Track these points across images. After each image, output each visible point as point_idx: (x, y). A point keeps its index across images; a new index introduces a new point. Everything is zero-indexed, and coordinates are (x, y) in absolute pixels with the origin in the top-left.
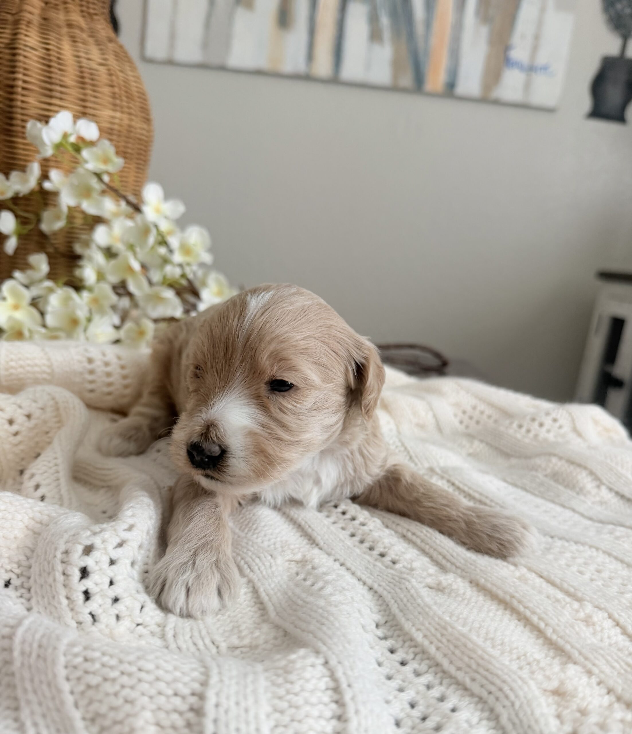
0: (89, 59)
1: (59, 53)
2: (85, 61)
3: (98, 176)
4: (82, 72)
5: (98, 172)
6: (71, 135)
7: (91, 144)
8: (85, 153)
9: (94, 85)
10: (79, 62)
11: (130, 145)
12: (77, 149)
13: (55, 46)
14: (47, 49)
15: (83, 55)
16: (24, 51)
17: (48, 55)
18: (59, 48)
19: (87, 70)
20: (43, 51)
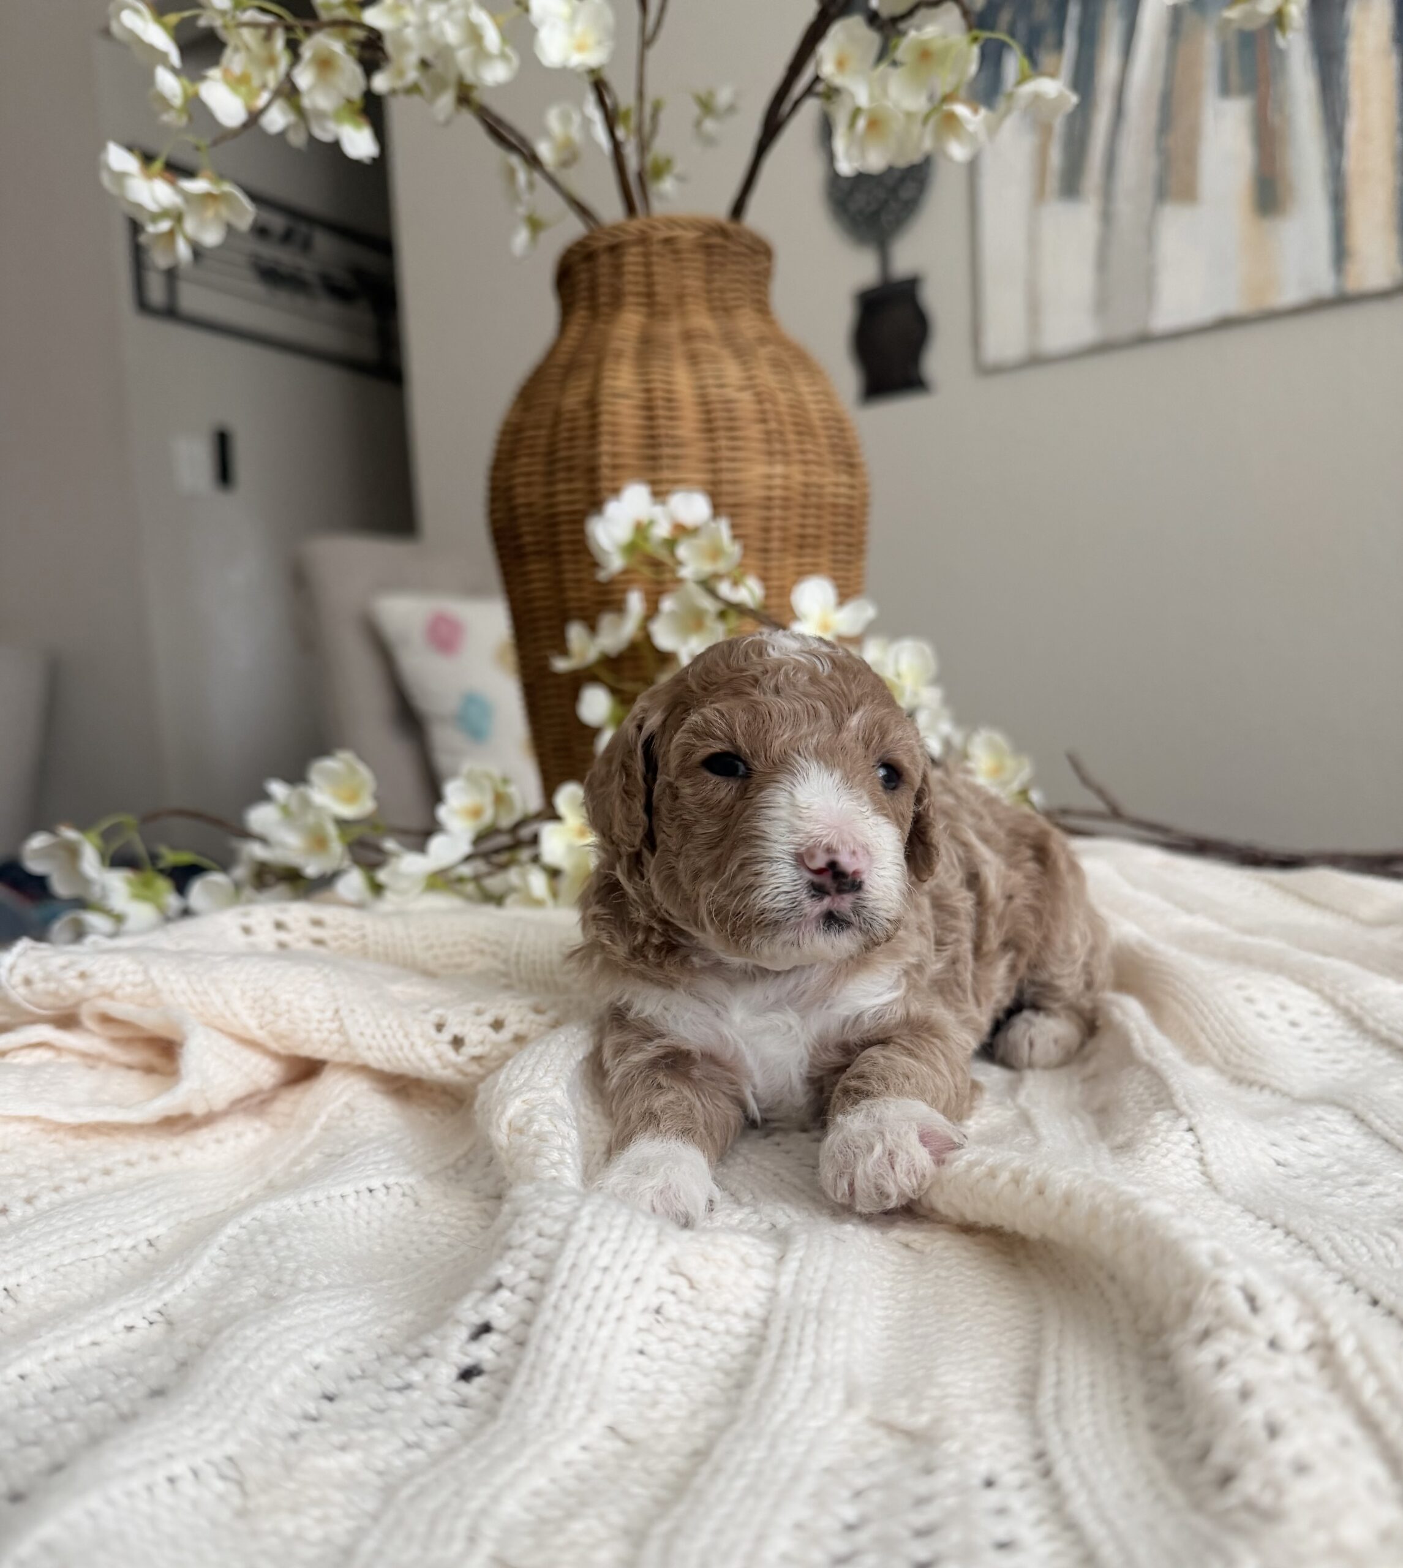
0: (722, 386)
1: (669, 391)
2: (714, 391)
3: (705, 586)
4: (708, 412)
7: (695, 531)
9: (731, 429)
10: (703, 396)
12: (670, 545)
13: (662, 381)
14: (648, 391)
15: (710, 381)
16: (613, 404)
17: (649, 400)
18: (669, 383)
19: (719, 406)
20: (642, 395)
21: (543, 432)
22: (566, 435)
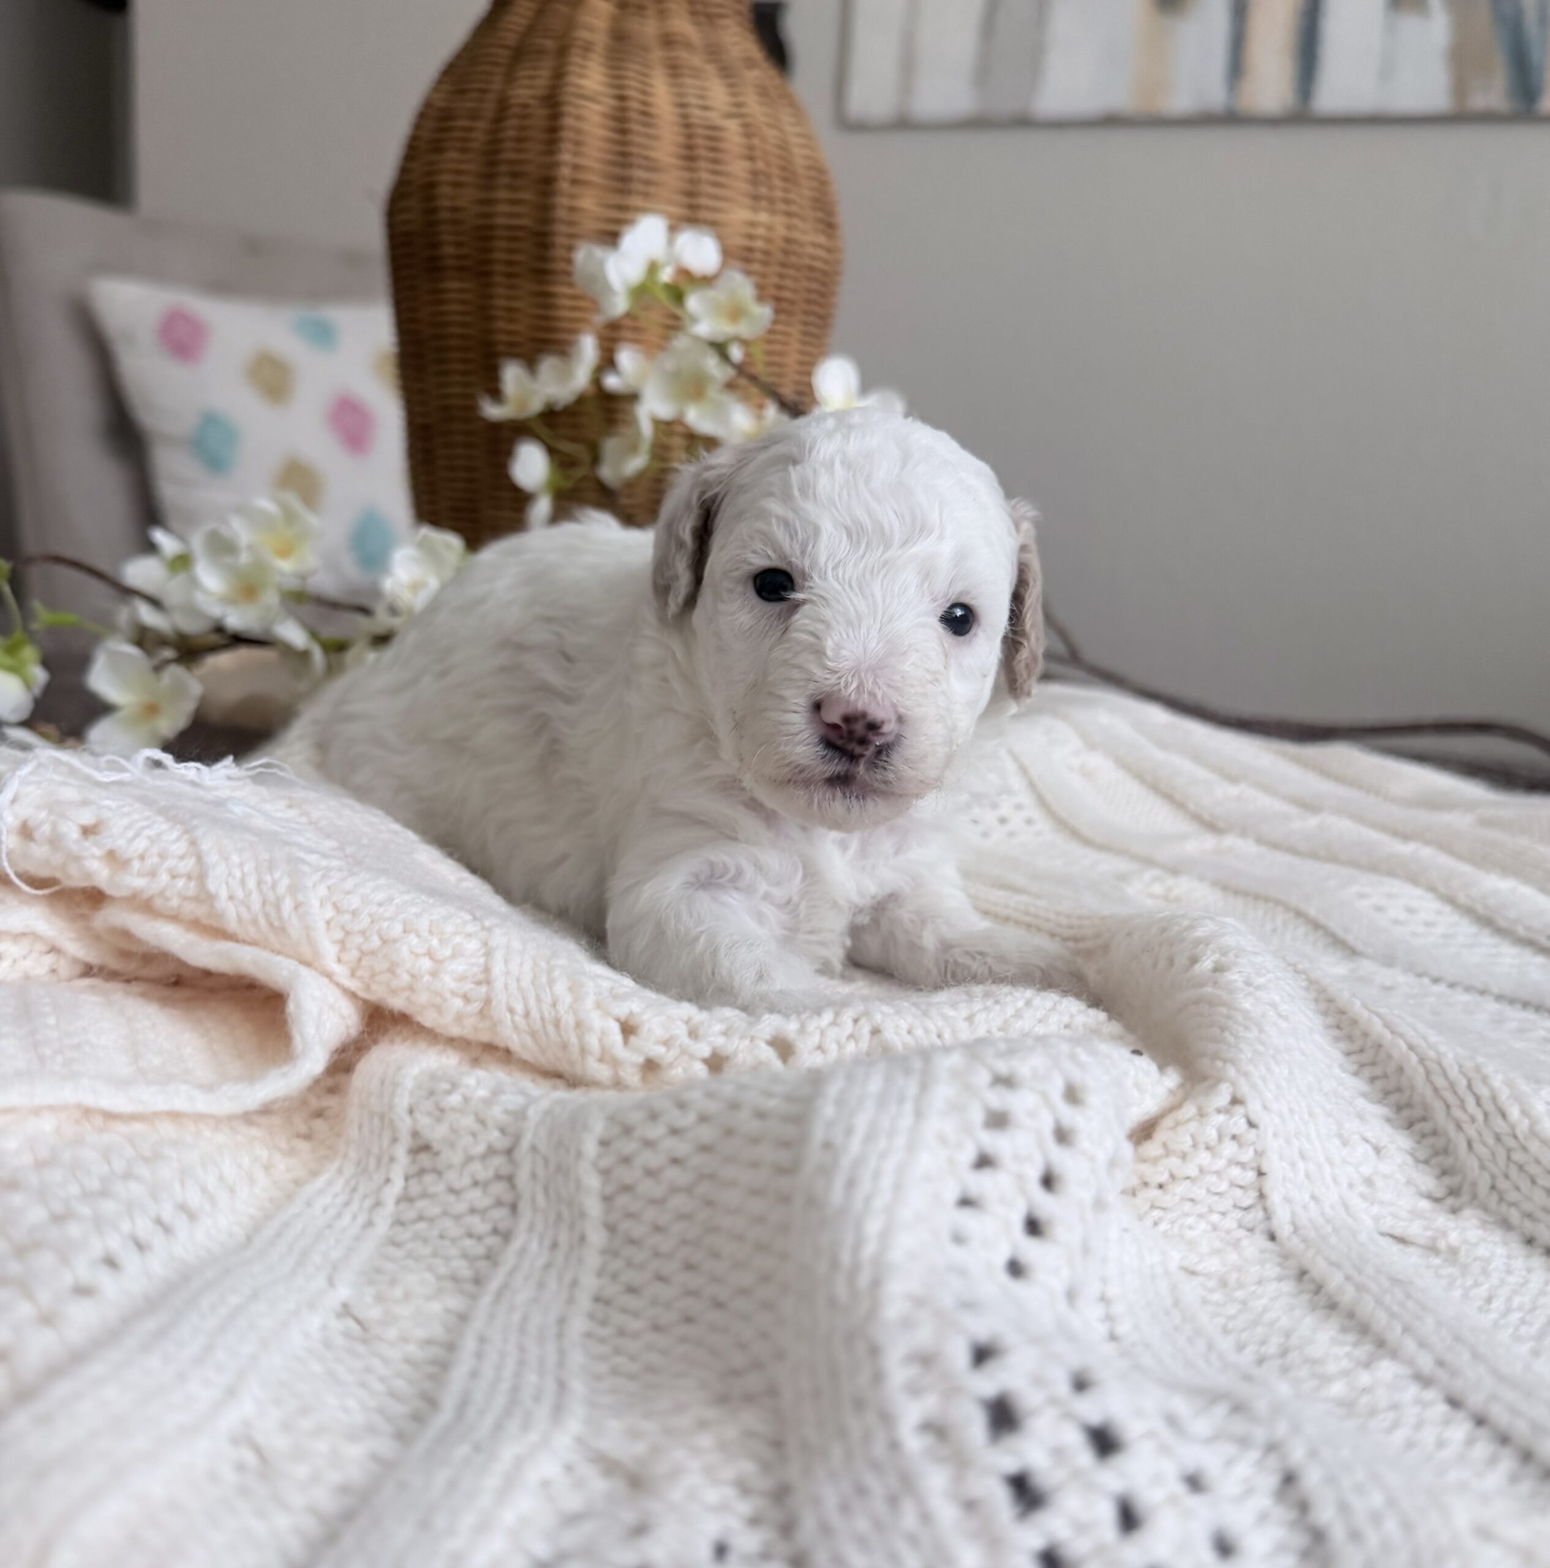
0: (706, 108)
1: (645, 103)
2: (696, 112)
3: (720, 348)
4: (690, 136)
5: (720, 339)
6: (664, 265)
7: (706, 281)
8: (694, 303)
9: (714, 161)
10: (685, 116)
11: (788, 283)
12: (677, 294)
13: (637, 90)
14: (622, 98)
15: (693, 101)
16: (576, 106)
17: (623, 109)
18: (644, 93)
19: (700, 131)
20: (613, 102)
21: (481, 125)
22: (512, 133)
